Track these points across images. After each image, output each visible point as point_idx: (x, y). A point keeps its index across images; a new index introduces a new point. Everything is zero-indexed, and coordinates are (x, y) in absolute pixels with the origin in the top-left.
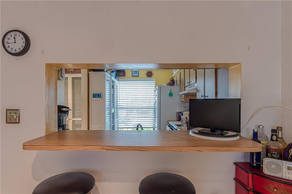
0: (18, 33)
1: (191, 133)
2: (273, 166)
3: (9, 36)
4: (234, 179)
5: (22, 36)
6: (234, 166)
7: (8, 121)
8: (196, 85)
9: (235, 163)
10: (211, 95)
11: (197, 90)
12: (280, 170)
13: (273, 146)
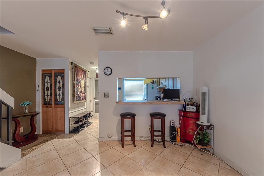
0: (109, 68)
1: (164, 100)
2: (189, 108)
3: (106, 69)
4: (179, 115)
5: (110, 69)
6: (178, 111)
7: (105, 96)
8: (165, 83)
9: (179, 110)
10: (171, 88)
11: (166, 86)
12: (190, 109)
13: (189, 103)
